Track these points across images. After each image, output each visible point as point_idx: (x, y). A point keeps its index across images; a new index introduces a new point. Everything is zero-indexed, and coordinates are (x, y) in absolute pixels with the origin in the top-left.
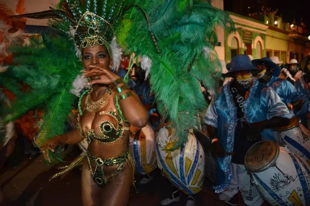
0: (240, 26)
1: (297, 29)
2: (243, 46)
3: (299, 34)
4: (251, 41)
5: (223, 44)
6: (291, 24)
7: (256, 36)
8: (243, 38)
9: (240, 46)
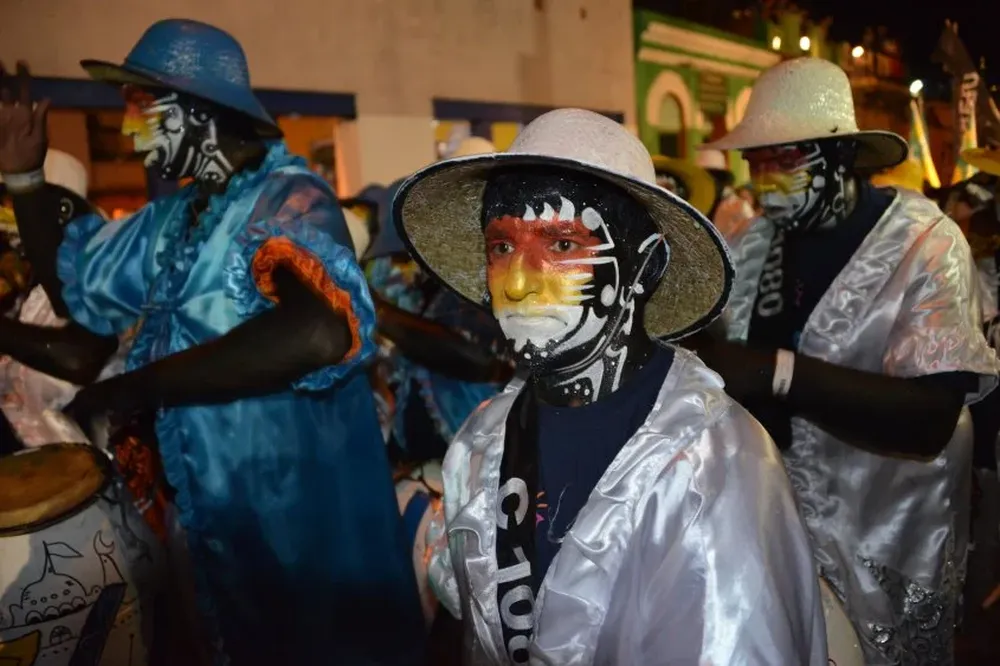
0: (684, 59)
1: (875, 61)
2: (698, 122)
3: (880, 78)
4: (724, 106)
5: (630, 116)
6: (853, 46)
7: (739, 88)
8: (699, 96)
9: (689, 122)
